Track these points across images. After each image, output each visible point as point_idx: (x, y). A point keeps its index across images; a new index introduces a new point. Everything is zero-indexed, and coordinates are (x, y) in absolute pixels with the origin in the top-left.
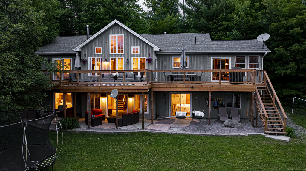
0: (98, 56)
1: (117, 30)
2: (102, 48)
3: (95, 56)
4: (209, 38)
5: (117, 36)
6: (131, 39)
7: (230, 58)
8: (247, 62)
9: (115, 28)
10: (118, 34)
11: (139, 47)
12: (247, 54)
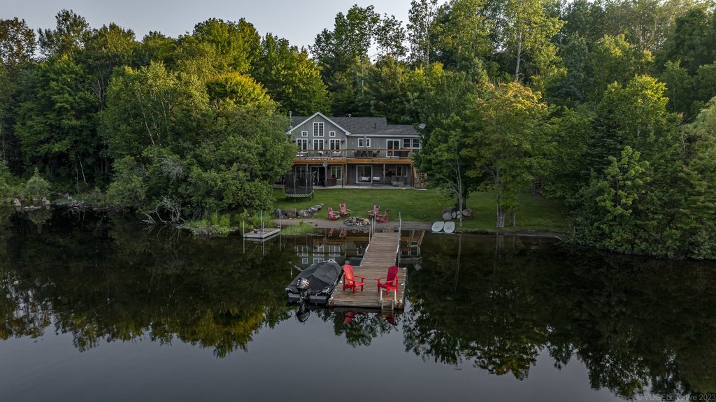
0: (304, 138)
2: (307, 132)
4: (386, 123)
5: (319, 123)
6: (329, 126)
7: (399, 140)
8: (411, 143)
9: (317, 118)
11: (334, 132)
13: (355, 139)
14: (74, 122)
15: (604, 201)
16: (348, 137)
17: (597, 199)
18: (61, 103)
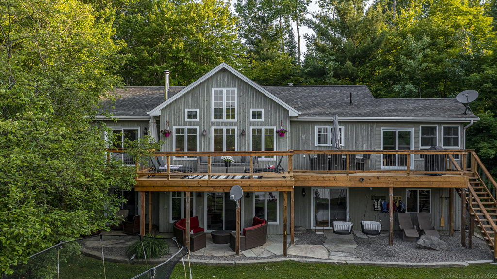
0: (190, 124)
1: (226, 79)
2: (197, 110)
3: (185, 124)
4: (370, 95)
5: (225, 90)
6: (249, 95)
7: (411, 130)
8: (440, 135)
9: (221, 76)
10: (227, 86)
11: (262, 110)
12: (439, 123)
13: (309, 127)
16: (294, 122)
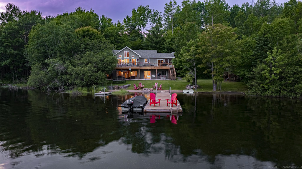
1: (127, 50)
2: (121, 55)
3: (119, 58)
6: (131, 53)
7: (163, 60)
11: (134, 55)
12: (168, 58)
13: (143, 59)
14: (13, 51)
15: (265, 73)
16: (140, 58)
17: (262, 73)
18: (6, 43)
